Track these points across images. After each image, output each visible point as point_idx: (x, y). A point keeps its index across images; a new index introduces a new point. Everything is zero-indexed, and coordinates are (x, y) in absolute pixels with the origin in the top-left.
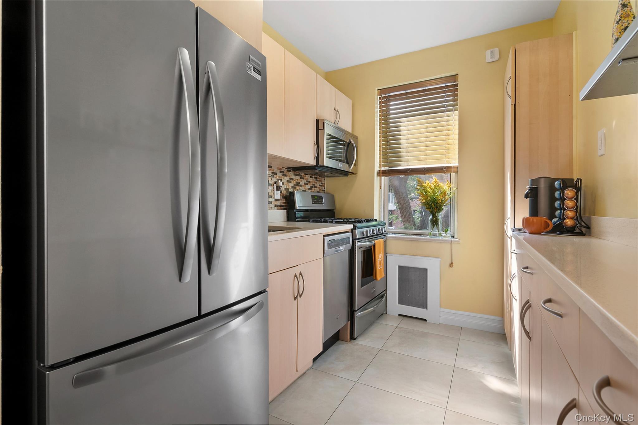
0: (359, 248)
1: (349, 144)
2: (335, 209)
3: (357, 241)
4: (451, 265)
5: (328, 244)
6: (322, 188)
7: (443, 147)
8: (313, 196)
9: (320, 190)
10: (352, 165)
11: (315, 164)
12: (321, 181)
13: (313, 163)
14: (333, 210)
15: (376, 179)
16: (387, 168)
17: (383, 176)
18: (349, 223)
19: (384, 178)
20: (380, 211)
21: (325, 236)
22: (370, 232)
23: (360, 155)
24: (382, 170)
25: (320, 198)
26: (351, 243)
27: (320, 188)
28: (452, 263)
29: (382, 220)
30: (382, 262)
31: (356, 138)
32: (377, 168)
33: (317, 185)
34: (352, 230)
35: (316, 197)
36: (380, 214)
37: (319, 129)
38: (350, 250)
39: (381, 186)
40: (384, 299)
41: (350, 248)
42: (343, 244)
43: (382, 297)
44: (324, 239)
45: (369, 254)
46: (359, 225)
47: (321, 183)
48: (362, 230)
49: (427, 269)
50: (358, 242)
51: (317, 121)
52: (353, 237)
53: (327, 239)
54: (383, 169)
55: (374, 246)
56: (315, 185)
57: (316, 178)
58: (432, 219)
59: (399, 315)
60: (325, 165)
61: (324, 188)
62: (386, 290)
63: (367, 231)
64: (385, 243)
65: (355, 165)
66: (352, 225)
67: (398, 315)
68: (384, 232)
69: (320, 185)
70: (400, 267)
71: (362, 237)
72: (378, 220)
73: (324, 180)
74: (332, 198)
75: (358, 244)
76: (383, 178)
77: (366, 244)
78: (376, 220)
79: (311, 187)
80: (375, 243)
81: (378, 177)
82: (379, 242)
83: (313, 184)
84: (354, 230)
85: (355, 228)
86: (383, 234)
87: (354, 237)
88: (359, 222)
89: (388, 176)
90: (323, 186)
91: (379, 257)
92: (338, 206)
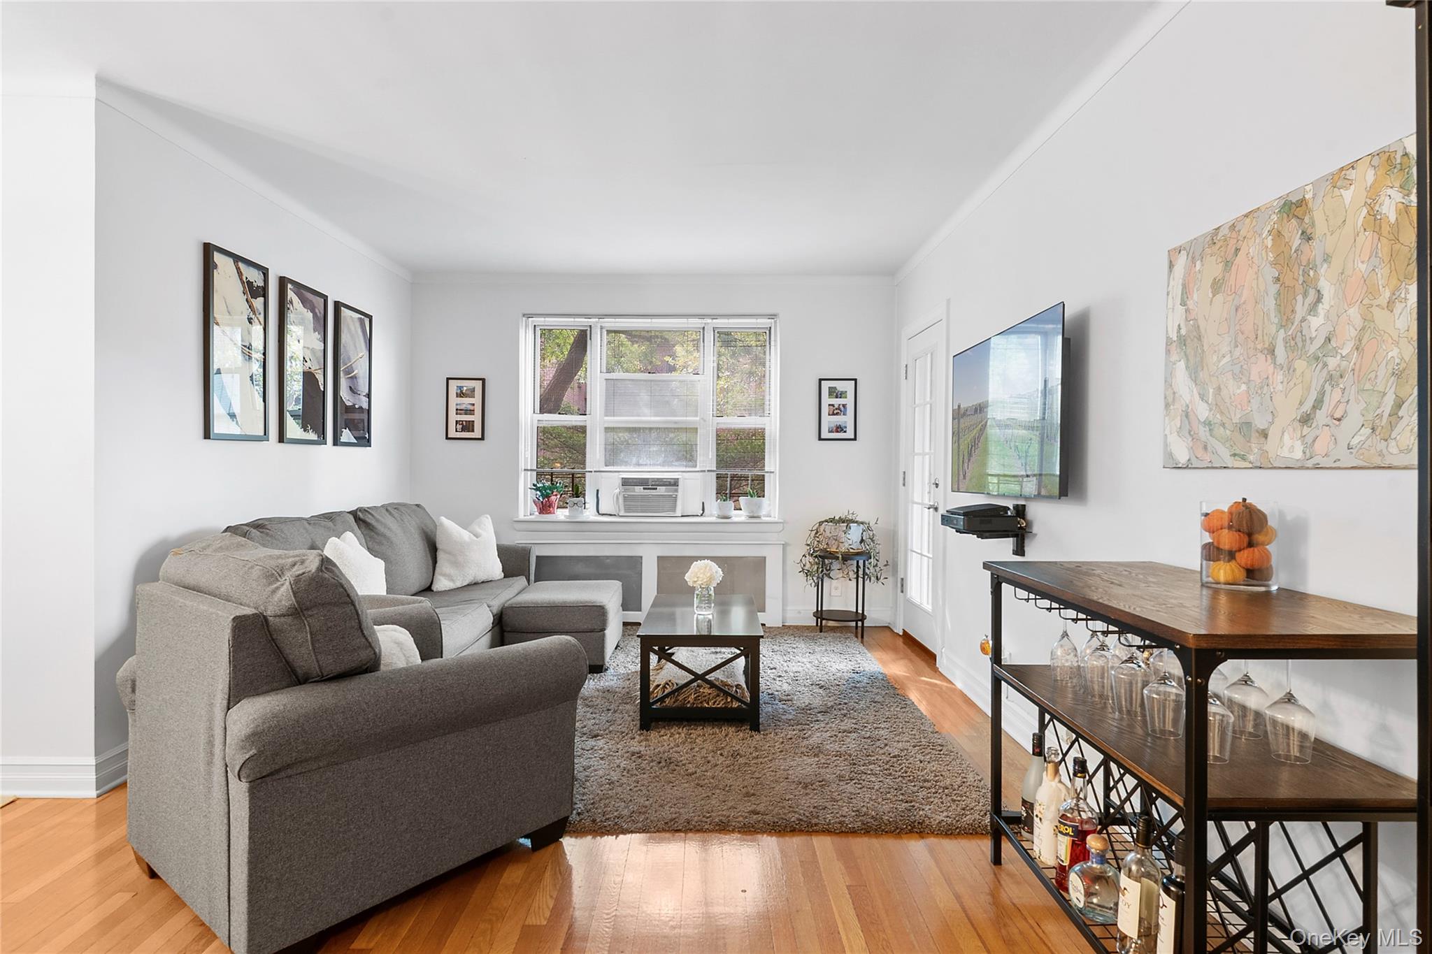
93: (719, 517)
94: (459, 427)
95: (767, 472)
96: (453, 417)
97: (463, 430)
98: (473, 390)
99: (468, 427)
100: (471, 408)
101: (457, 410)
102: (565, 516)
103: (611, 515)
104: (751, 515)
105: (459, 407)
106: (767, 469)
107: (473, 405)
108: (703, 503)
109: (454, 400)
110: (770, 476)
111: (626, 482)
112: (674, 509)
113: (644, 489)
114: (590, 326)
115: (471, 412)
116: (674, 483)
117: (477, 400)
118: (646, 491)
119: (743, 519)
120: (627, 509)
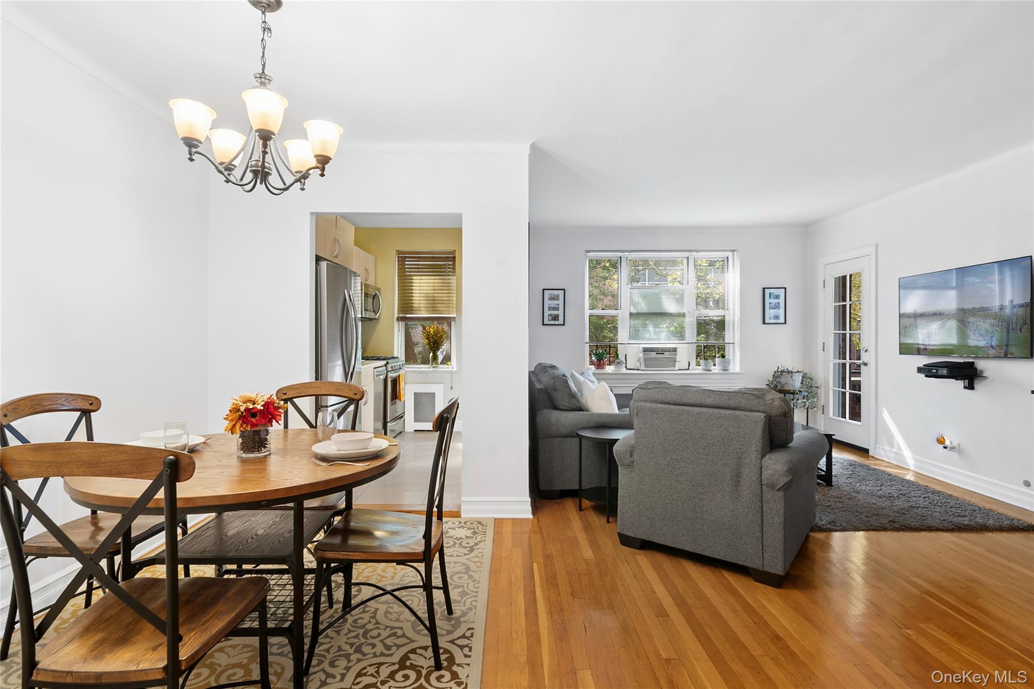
0: (390, 378)
1: (375, 296)
3: (388, 372)
4: (452, 388)
7: (446, 302)
10: (378, 313)
15: (396, 323)
16: (403, 315)
17: (400, 321)
18: (383, 359)
19: (402, 324)
20: (398, 350)
21: (375, 368)
23: (384, 305)
24: (400, 317)
26: (385, 374)
28: (452, 387)
29: (400, 357)
30: (404, 388)
31: (379, 289)
32: (396, 315)
34: (385, 365)
36: (398, 353)
39: (399, 330)
40: (403, 419)
41: (384, 378)
42: (382, 374)
43: (402, 417)
44: (374, 371)
45: (395, 382)
46: (389, 361)
48: (391, 365)
49: (434, 393)
53: (376, 370)
54: (401, 315)
55: (399, 376)
58: (432, 356)
59: (415, 431)
62: (404, 413)
63: (394, 366)
65: (380, 312)
66: (386, 361)
67: (412, 430)
68: (402, 366)
70: (415, 393)
71: (392, 369)
75: (390, 375)
76: (400, 323)
77: (394, 375)
78: (397, 357)
82: (402, 374)
84: (387, 365)
85: (388, 363)
86: (402, 368)
87: (387, 370)
88: (388, 359)
89: (404, 322)
91: (402, 385)
93: (704, 370)
94: (550, 318)
95: (726, 343)
96: (547, 313)
97: (552, 320)
98: (558, 296)
99: (555, 318)
100: (557, 306)
101: (549, 308)
102: (612, 370)
103: (634, 369)
104: (724, 368)
105: (550, 306)
106: (726, 341)
107: (558, 305)
108: (689, 362)
109: (547, 302)
110: (729, 346)
111: (646, 350)
112: (674, 366)
113: (657, 354)
114: (621, 257)
115: (557, 309)
116: (675, 350)
117: (561, 302)
118: (658, 355)
119: (716, 371)
120: (646, 366)
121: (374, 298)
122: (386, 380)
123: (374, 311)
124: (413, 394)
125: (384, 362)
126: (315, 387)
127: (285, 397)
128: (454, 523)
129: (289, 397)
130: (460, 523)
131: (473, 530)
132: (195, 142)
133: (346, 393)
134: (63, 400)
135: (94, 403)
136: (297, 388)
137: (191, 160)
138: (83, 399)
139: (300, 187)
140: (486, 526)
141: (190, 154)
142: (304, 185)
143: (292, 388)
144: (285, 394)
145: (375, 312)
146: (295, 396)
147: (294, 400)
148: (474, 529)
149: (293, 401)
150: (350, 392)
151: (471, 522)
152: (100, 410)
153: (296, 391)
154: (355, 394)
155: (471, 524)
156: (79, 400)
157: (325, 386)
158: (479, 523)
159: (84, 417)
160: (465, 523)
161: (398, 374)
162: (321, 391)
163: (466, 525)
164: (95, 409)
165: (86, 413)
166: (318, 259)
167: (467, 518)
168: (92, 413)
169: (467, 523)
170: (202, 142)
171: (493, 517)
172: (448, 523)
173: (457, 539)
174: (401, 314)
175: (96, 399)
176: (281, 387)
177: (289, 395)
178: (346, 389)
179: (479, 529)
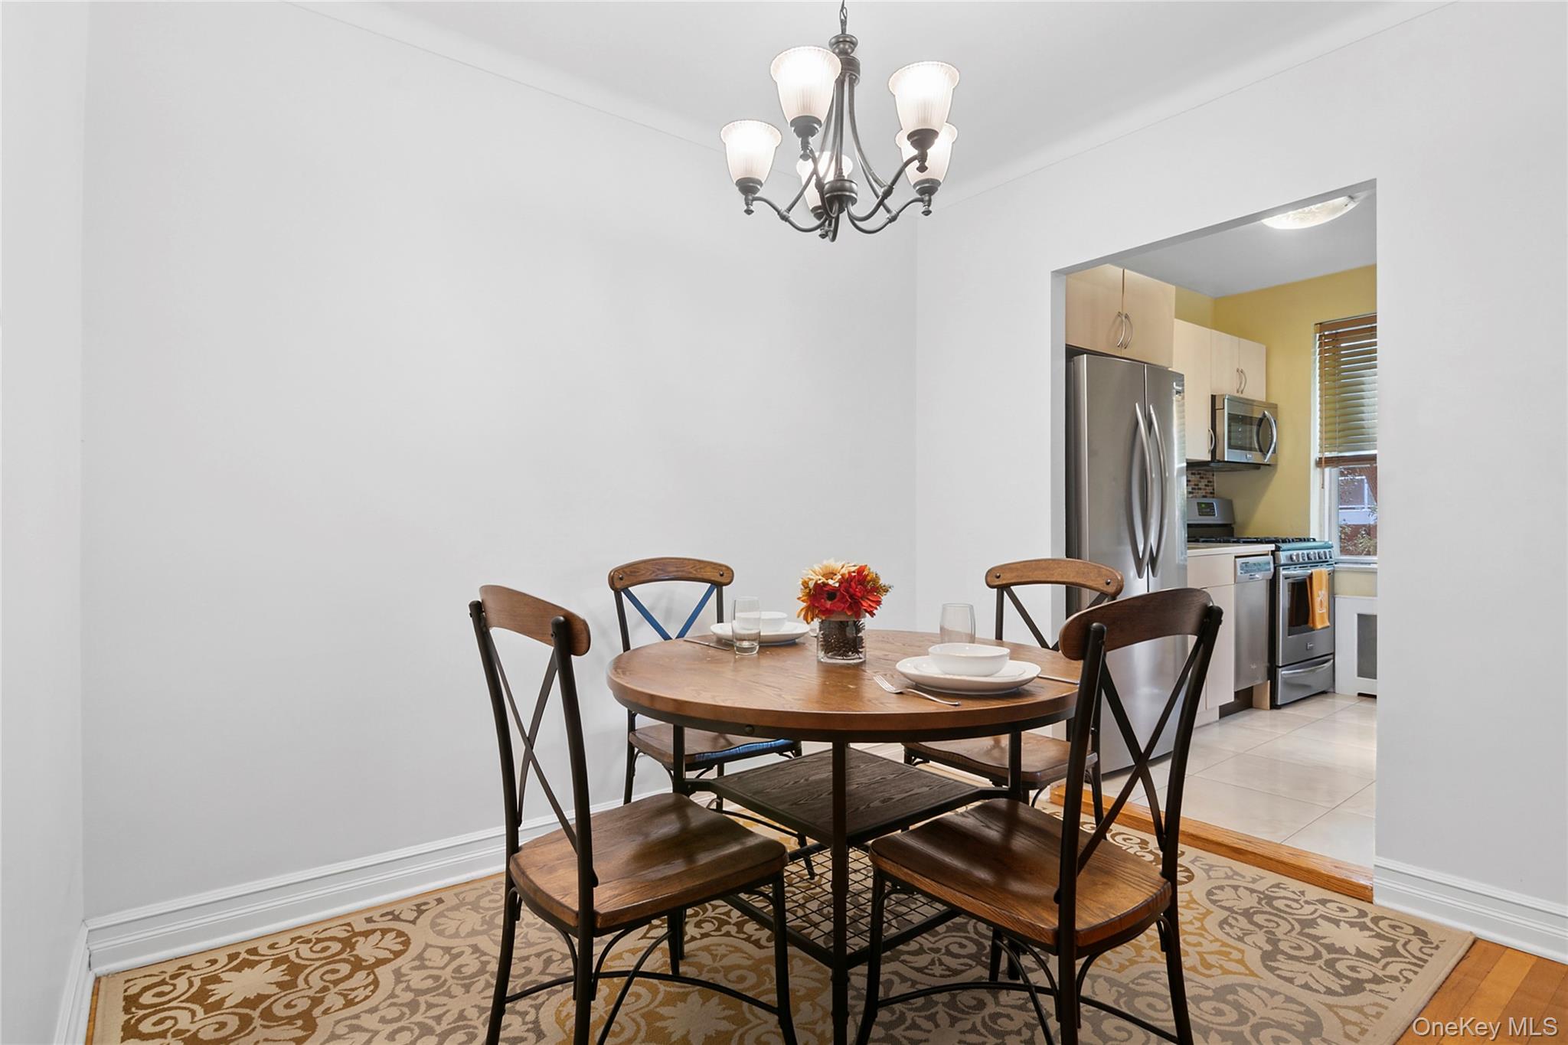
0: (1286, 578)
1: (1261, 421)
2: (1235, 523)
3: (1281, 568)
5: (1241, 566)
6: (1209, 489)
8: (1199, 504)
9: (1206, 493)
10: (1268, 452)
11: (1210, 459)
12: (1208, 478)
13: (1208, 458)
14: (1231, 524)
15: (1315, 474)
16: (1335, 454)
17: (1326, 467)
18: (1270, 541)
19: (1330, 471)
21: (1236, 557)
22: (1303, 557)
23: (1284, 436)
24: (1326, 458)
25: (1210, 505)
26: (1272, 570)
27: (1205, 489)
29: (1327, 540)
30: (1325, 604)
31: (1274, 408)
32: (1315, 454)
33: (1202, 485)
34: (1273, 553)
35: (1203, 506)
36: (1321, 526)
37: (1217, 408)
38: (1271, 580)
39: (1323, 484)
40: (1329, 665)
41: (1270, 577)
42: (1260, 570)
43: (1325, 661)
44: (1235, 562)
45: (1301, 590)
46: (1284, 546)
47: (1209, 482)
48: (1289, 553)
50: (1283, 569)
51: (1213, 397)
52: (1274, 563)
53: (1242, 562)
54: (1328, 454)
55: (1311, 577)
56: (1197, 485)
57: (1199, 474)
59: (1360, 695)
60: (1226, 460)
61: (1213, 489)
62: (1333, 654)
63: (1298, 555)
64: (1332, 575)
65: (1274, 451)
66: (1274, 545)
67: (1356, 695)
68: (1328, 557)
69: (1206, 485)
70: (1360, 616)
71: (1290, 562)
72: (1317, 540)
73: (1213, 475)
74: (1229, 506)
75: (1283, 572)
76: (1327, 470)
77: (1298, 572)
78: (1314, 540)
79: (1193, 489)
80: (1312, 574)
81: (1318, 469)
82: (1320, 572)
83: (1195, 485)
84: (1277, 553)
85: (1278, 549)
86: (1327, 562)
87: (1277, 562)
88: (1284, 541)
89: (1337, 467)
90: (1211, 486)
91: (1319, 596)
92: (1239, 517)
121: (1259, 425)
122: (1273, 584)
123: (1261, 451)
124: (1356, 616)
125: (1272, 547)
126: (1043, 569)
127: (998, 582)
128: (1342, 910)
129: (1004, 582)
130: (1363, 914)
131: (1390, 944)
132: (751, 184)
133: (1092, 580)
134: (689, 567)
135: (725, 575)
136: (1017, 569)
137: (749, 212)
138: (713, 568)
139: (924, 209)
140: (1437, 947)
141: (747, 204)
142: (929, 206)
143: (1010, 568)
144: (998, 577)
145: (1263, 451)
146: (1013, 581)
147: (1012, 587)
148: (1395, 941)
149: (1011, 590)
150: (1099, 579)
151: (1393, 923)
152: (732, 583)
153: (1014, 574)
154: (1108, 584)
155: (1394, 927)
156: (708, 569)
157: (1060, 567)
158: (1419, 932)
159: (716, 590)
160: (1376, 920)
161: (1310, 571)
162: (1053, 575)
163: (1377, 925)
164: (728, 581)
165: (718, 585)
166: (1072, 353)
167: (1392, 910)
168: (724, 587)
169: (1382, 924)
170: (763, 182)
171: (1471, 933)
172: (1328, 905)
173: (1330, 948)
174: (1331, 451)
175: (728, 568)
176: (992, 566)
177: (1004, 579)
178: (1091, 575)
179: (1408, 947)
